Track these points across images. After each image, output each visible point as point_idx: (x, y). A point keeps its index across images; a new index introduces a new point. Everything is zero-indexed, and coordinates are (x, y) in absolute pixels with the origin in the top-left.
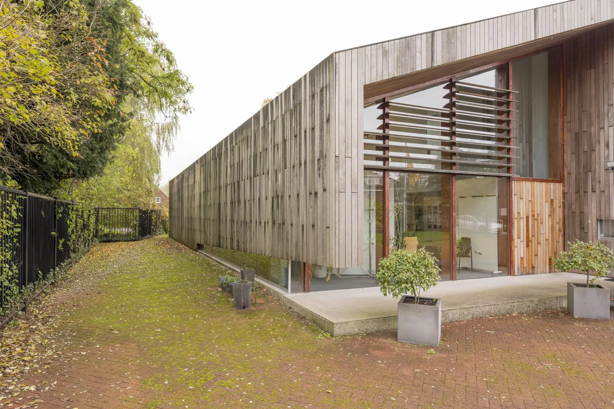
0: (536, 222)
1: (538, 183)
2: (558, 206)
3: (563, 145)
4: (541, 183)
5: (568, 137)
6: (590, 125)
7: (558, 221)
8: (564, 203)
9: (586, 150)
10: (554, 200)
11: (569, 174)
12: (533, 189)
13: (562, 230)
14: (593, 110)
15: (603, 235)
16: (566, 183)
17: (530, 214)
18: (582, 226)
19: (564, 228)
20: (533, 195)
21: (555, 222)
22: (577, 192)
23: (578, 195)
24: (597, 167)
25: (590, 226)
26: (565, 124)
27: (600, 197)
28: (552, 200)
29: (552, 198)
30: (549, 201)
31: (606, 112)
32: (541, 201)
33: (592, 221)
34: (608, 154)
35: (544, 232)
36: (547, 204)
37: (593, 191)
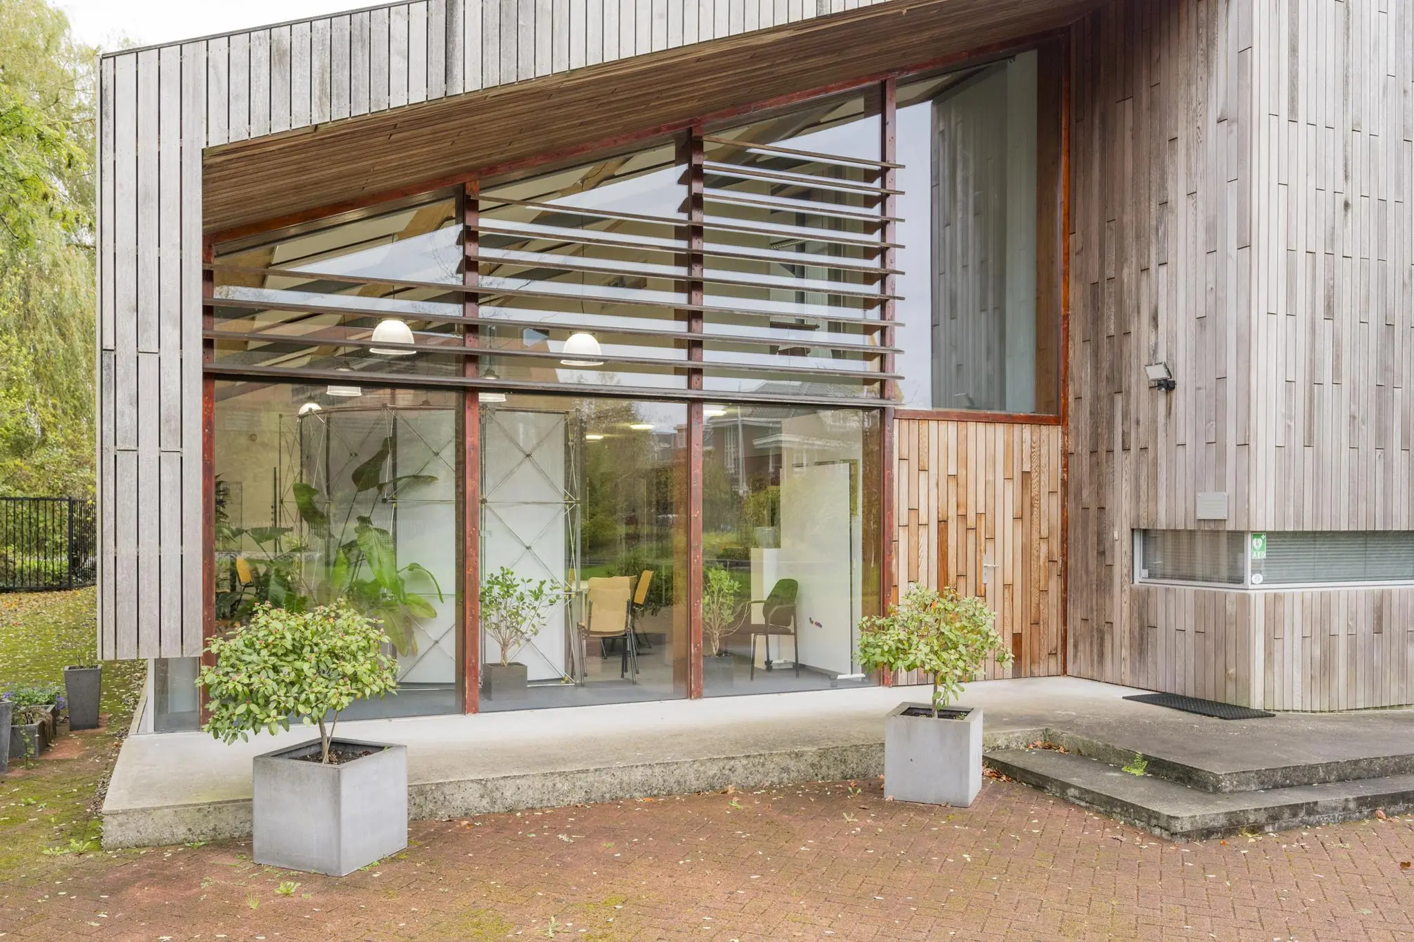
0: (971, 535)
1: (981, 426)
2: (1045, 490)
3: (1066, 317)
4: (990, 427)
5: (1076, 294)
6: (1121, 261)
7: (1045, 533)
8: (1065, 484)
9: (1112, 332)
10: (1034, 475)
11: (1078, 398)
12: (962, 441)
13: (1057, 556)
14: (1128, 218)
15: (1145, 573)
16: (1071, 425)
17: (952, 513)
18: (1101, 550)
19: (1065, 554)
20: (963, 461)
21: (1035, 536)
22: (1093, 452)
23: (1094, 459)
24: (1133, 380)
25: (1117, 544)
26: (1072, 255)
27: (1138, 464)
28: (1026, 475)
29: (1026, 468)
30: (1017, 477)
31: (1154, 223)
32: (990, 478)
33: (1120, 533)
34: (1156, 344)
35: (999, 564)
36: (1009, 485)
37: (1126, 449)
